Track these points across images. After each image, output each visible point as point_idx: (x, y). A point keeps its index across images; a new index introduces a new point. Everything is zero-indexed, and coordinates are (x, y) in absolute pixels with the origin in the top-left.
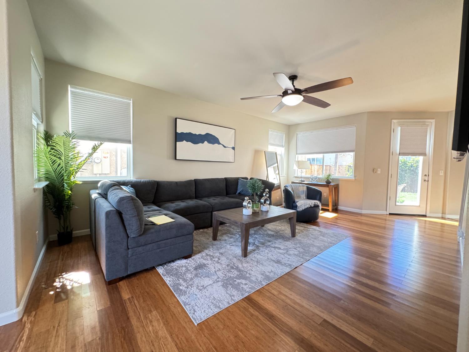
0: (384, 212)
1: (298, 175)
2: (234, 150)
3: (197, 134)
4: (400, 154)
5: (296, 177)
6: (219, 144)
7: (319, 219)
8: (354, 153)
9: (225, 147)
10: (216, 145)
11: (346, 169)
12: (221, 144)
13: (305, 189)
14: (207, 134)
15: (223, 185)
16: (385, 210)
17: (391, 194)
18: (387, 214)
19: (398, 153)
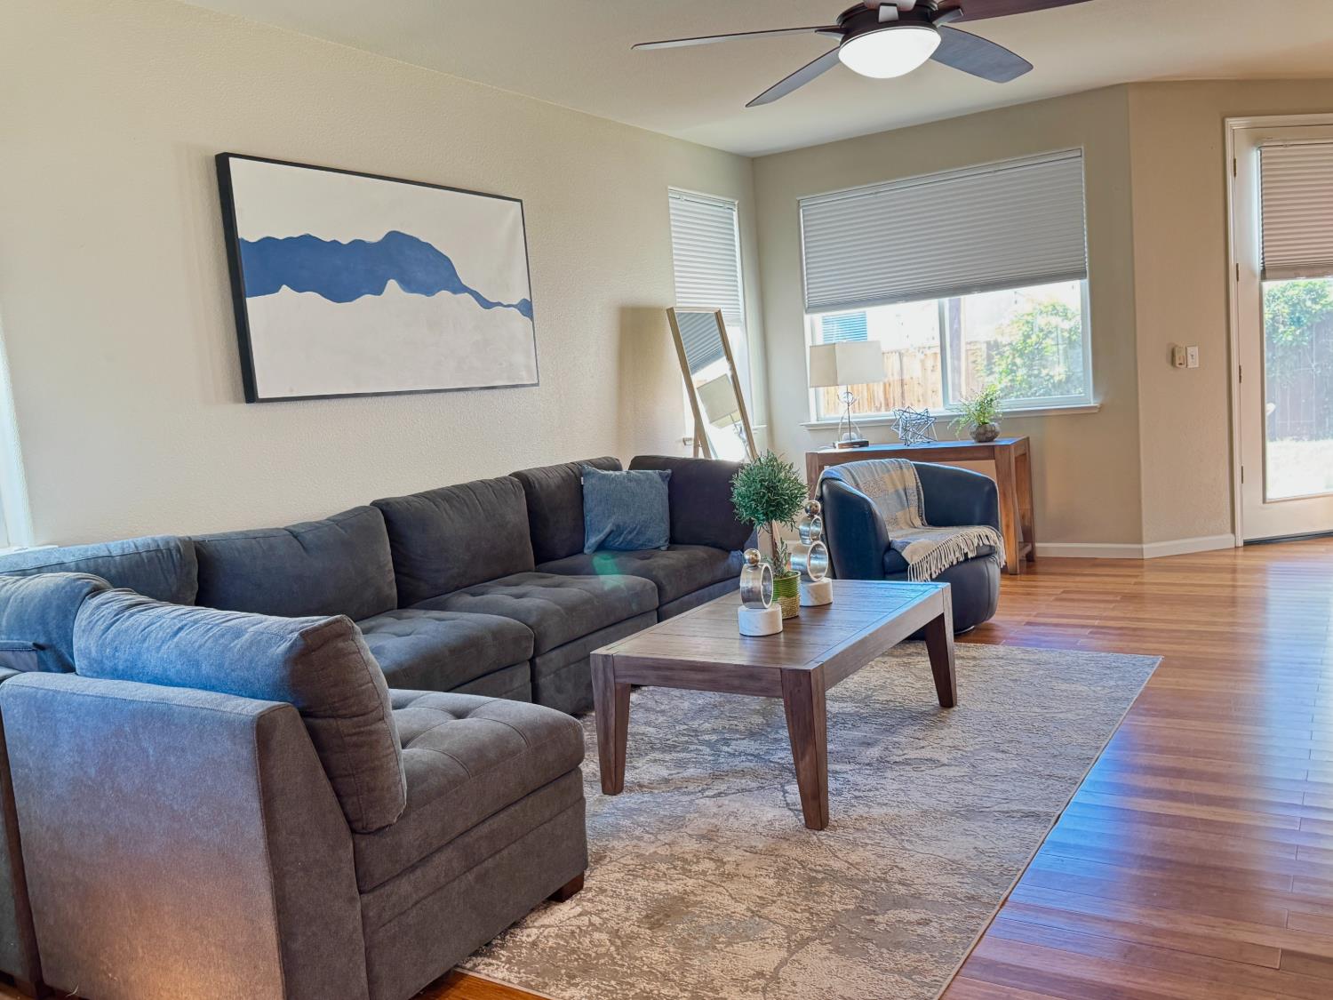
0: (1226, 540)
1: (822, 415)
2: (532, 318)
3: (345, 241)
4: (1264, 275)
5: (814, 429)
6: (455, 292)
7: (998, 608)
8: (1086, 281)
9: (486, 304)
10: (445, 294)
11: (979, 360)
12: (465, 289)
13: (912, 480)
14: (395, 239)
15: (516, 513)
16: (1229, 530)
17: (1245, 456)
18: (1236, 548)
19: (1258, 267)
